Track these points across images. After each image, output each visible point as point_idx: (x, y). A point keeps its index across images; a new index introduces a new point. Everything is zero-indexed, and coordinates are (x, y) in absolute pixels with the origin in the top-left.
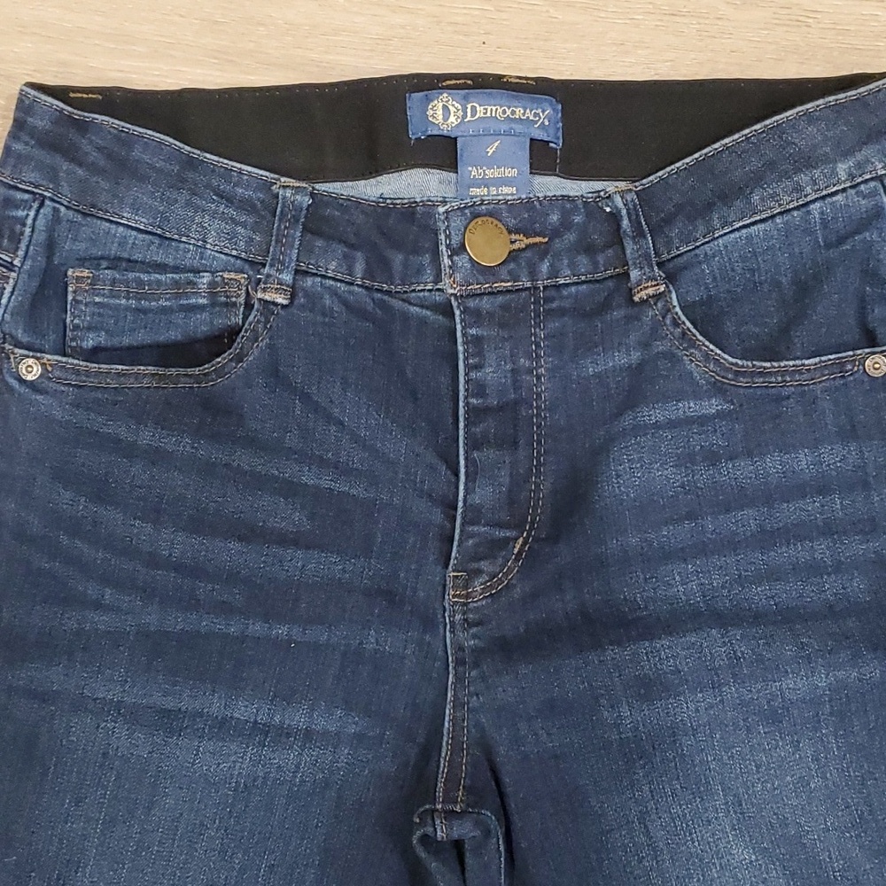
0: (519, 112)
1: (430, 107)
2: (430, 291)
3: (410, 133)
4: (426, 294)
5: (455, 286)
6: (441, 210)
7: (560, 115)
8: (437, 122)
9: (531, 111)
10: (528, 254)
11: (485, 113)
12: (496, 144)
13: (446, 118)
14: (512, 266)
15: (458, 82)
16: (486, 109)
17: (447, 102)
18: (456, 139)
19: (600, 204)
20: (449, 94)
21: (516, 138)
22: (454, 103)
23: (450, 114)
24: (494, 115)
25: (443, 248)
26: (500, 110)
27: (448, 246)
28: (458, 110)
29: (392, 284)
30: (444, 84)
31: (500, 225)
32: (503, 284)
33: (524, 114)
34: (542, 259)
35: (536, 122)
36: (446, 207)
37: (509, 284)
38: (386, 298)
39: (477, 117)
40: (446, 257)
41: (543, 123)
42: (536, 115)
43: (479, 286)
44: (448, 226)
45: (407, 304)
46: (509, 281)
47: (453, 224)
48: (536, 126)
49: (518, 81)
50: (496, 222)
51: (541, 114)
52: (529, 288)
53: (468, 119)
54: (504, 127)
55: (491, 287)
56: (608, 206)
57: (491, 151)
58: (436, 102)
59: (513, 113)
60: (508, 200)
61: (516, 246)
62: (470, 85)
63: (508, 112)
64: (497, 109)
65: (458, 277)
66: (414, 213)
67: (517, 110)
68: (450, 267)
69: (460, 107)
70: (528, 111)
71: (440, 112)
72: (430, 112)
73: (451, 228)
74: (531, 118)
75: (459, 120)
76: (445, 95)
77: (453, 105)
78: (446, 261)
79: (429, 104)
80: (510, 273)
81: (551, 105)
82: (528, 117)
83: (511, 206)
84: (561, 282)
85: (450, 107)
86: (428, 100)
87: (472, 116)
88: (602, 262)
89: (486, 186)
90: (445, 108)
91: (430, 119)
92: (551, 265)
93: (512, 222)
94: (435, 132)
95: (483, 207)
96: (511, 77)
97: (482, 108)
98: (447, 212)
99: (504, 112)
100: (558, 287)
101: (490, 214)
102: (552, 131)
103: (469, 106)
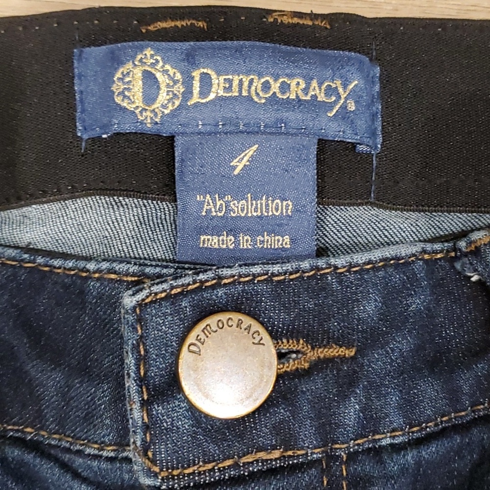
0: (296, 87)
1: (118, 75)
2: (111, 460)
3: (79, 126)
4: (104, 465)
5: (157, 469)
6: (129, 301)
7: (377, 88)
8: (131, 107)
9: (320, 84)
10: (316, 385)
11: (229, 89)
12: (250, 152)
13: (150, 98)
14: (282, 412)
15: (179, 24)
16: (230, 82)
17: (153, 65)
18: (172, 138)
19: (458, 266)
20: (158, 50)
21: (290, 140)
22: (168, 67)
23: (159, 88)
24: (245, 93)
25: (131, 384)
26: (258, 84)
27: (142, 381)
28: (176, 82)
29: (41, 428)
30: (151, 28)
31: (256, 326)
32: (262, 455)
33: (306, 91)
34: (343, 396)
35: (331, 106)
36: (140, 296)
37: (276, 454)
38: (29, 457)
39: (212, 96)
40: (136, 406)
41: (344, 107)
42: (330, 91)
43: (210, 466)
44: (141, 337)
45: (68, 477)
46: (274, 448)
47: (153, 333)
48: (331, 114)
49: (296, 20)
50: (247, 321)
51: (341, 90)
52: (319, 461)
53: (195, 99)
54: (267, 117)
55: (236, 465)
56: (475, 270)
57: (241, 166)
58: (129, 65)
59: (285, 88)
60: (273, 275)
61: (291, 366)
62: (201, 29)
63: (275, 87)
64: (251, 82)
65: (162, 450)
66: (82, 293)
67: (293, 84)
68: (146, 428)
69: (178, 76)
70: (314, 83)
71: (138, 87)
72: (117, 87)
73: (148, 342)
74: (321, 97)
75: (177, 103)
76: (149, 52)
77: (166, 72)
78: (137, 414)
79: (116, 69)
80: (277, 429)
81: (360, 70)
82: (315, 96)
83: (278, 287)
84: (384, 443)
85: (158, 75)
86: (116, 61)
87: (204, 93)
88: (466, 389)
89: (233, 232)
90: (149, 78)
91: (118, 100)
92: (363, 410)
93: (281, 318)
94: (128, 128)
95: (221, 292)
96: (282, 13)
97: (222, 78)
98: (141, 305)
99: (266, 86)
100: (376, 453)
101: (235, 306)
102: (362, 124)
103: (196, 74)
